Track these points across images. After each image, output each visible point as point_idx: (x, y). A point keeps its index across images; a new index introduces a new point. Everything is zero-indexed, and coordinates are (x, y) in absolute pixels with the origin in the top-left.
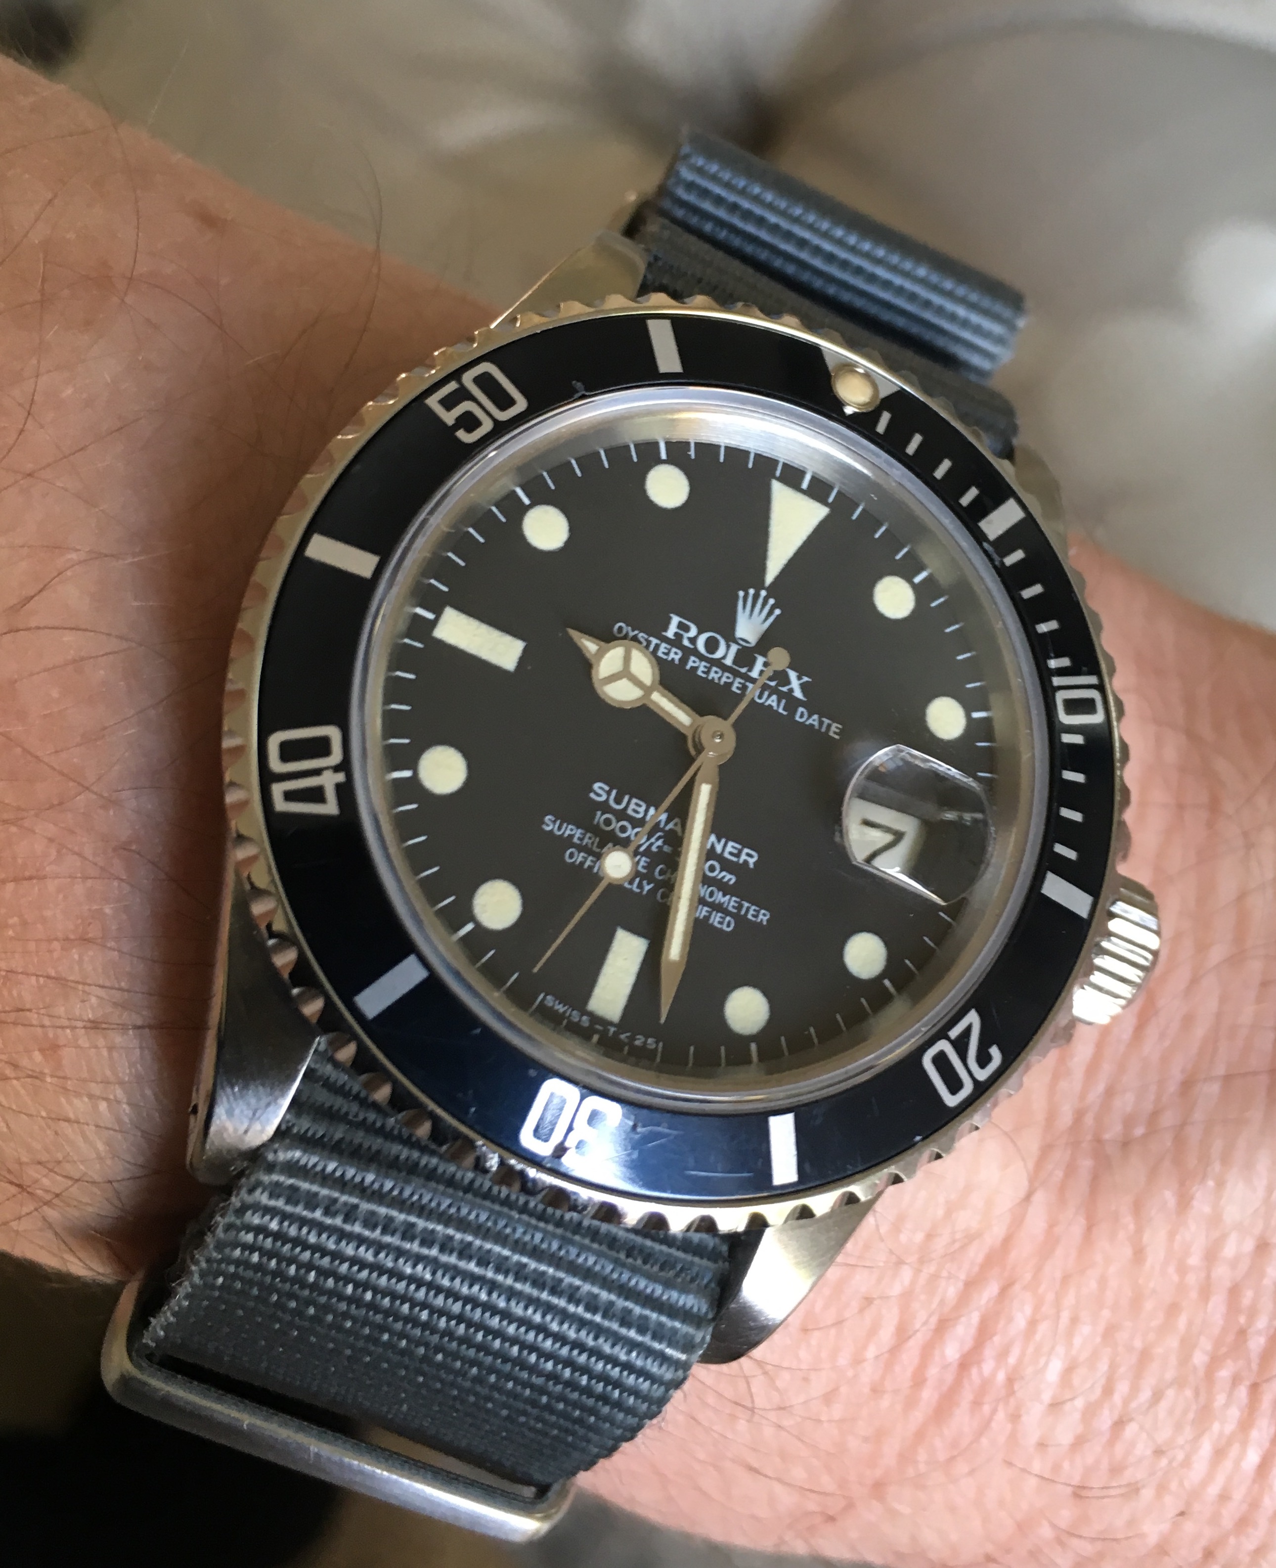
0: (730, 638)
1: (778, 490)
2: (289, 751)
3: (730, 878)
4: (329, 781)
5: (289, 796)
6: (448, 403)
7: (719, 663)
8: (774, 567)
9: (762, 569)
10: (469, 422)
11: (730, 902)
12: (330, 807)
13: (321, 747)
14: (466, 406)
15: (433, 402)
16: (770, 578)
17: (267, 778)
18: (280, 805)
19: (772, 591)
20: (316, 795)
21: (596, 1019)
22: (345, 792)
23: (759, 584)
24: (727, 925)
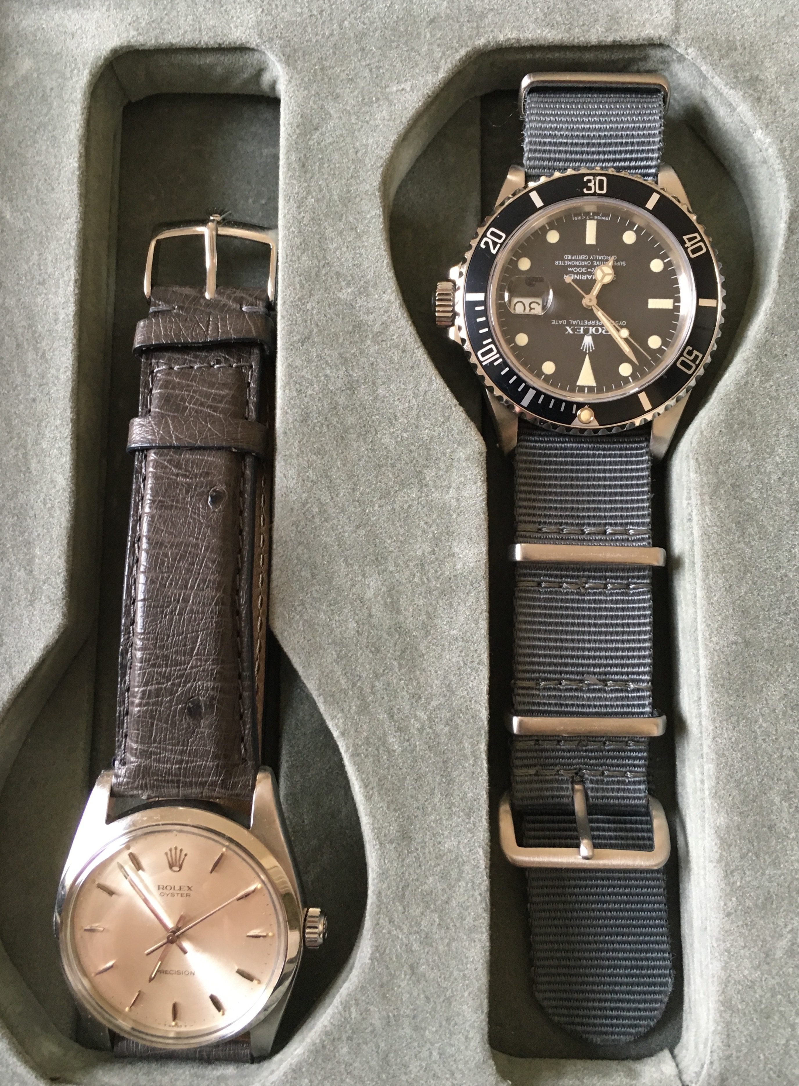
0: (593, 335)
1: (594, 384)
2: (700, 249)
3: (570, 269)
4: (688, 244)
5: (695, 238)
6: (697, 357)
7: (593, 326)
8: (587, 360)
9: (590, 358)
10: (690, 353)
11: (567, 263)
12: (685, 238)
13: (694, 251)
14: (692, 358)
15: (701, 356)
16: (587, 357)
17: (702, 240)
18: (696, 235)
19: (585, 353)
20: (690, 240)
21: (593, 219)
22: (683, 243)
23: (589, 353)
24: (566, 257)
